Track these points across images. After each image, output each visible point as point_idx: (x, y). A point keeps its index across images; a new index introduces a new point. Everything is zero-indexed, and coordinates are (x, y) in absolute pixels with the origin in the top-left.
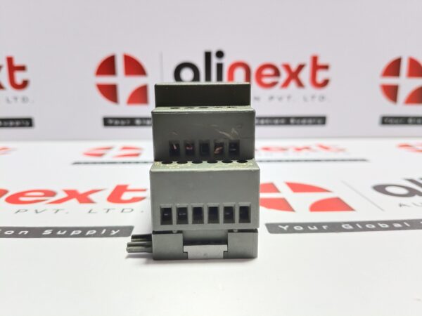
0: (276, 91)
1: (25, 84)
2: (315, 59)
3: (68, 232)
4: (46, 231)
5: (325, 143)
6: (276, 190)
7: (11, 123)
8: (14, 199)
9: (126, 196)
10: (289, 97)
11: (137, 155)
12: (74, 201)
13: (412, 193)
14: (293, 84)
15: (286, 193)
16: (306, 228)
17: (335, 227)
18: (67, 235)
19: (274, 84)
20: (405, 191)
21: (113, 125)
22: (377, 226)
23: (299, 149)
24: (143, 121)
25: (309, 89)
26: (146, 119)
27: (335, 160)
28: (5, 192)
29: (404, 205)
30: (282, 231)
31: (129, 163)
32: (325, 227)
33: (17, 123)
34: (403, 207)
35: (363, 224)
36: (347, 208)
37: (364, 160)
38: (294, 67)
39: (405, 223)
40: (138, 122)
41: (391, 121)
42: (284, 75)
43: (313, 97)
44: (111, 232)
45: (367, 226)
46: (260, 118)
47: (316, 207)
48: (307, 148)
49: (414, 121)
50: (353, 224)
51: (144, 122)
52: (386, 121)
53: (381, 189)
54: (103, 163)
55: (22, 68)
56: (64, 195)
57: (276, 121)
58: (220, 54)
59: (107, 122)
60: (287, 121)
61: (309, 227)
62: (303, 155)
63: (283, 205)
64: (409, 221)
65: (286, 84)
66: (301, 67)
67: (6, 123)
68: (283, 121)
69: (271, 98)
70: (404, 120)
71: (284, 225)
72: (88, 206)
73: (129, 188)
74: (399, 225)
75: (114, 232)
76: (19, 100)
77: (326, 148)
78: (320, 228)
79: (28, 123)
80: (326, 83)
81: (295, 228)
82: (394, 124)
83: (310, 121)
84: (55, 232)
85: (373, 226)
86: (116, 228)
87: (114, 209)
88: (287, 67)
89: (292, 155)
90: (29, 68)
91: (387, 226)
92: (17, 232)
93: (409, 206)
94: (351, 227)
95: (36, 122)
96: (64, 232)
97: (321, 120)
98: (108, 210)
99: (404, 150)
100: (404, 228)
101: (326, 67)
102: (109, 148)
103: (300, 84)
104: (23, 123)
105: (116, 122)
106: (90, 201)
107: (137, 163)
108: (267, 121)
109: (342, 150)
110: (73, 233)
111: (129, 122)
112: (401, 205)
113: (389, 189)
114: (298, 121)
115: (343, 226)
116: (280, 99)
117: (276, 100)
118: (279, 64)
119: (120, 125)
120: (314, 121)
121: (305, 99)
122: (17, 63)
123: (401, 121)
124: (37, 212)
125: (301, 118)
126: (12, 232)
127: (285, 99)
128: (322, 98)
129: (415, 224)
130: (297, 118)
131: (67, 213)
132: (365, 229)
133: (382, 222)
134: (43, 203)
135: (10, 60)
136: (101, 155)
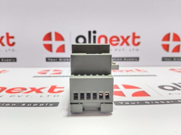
0: (118, 47)
1: (13, 44)
2: (134, 34)
3: (32, 105)
4: (23, 104)
5: (139, 68)
6: (118, 88)
7: (7, 60)
8: (9, 91)
9: (56, 90)
10: (123, 50)
11: (60, 73)
12: (34, 92)
13: (175, 89)
14: (125, 44)
15: (122, 89)
16: (130, 103)
17: (142, 103)
18: (32, 106)
19: (117, 44)
20: (172, 88)
21: (50, 61)
22: (160, 102)
23: (128, 71)
25: (132, 46)
26: (64, 58)
27: (143, 76)
28: (5, 88)
29: (171, 94)
30: (120, 104)
31: (57, 76)
32: (138, 103)
33: (10, 60)
35: (154, 101)
36: (147, 95)
37: (155, 76)
38: (125, 37)
39: (171, 101)
40: (60, 60)
41: (166, 59)
42: (121, 41)
43: (133, 49)
44: (50, 105)
45: (156, 102)
48: (131, 71)
49: (176, 59)
50: (150, 101)
51: (63, 60)
52: (164, 59)
53: (162, 87)
54: (46, 77)
55: (13, 37)
56: (30, 90)
57: (118, 59)
58: (95, 32)
59: (47, 60)
60: (123, 59)
61: (132, 103)
62: (129, 73)
63: (121, 94)
64: (173, 100)
65: (122, 44)
66: (128, 37)
67: (5, 60)
68: (121, 59)
69: (116, 50)
70: (172, 59)
71: (121, 102)
72: (40, 94)
73: (57, 87)
74: (169, 102)
75: (51, 105)
76: (11, 51)
77: (139, 71)
78: (136, 103)
79: (14, 60)
80: (139, 43)
81: (126, 103)
82: (168, 60)
83: (132, 59)
84: (27, 105)
85: (158, 102)
86: (52, 103)
87: (51, 95)
88: (122, 37)
89: (125, 73)
90: (15, 37)
91: (164, 102)
92: (11, 105)
93: (173, 94)
94: (149, 103)
95: (18, 60)
96: (31, 105)
97: (137, 59)
98: (48, 96)
99: (171, 72)
100: (171, 103)
101: (139, 37)
102: (48, 71)
103: (128, 44)
104: (12, 60)
105: (52, 60)
106: (41, 92)
107: (60, 76)
109: (146, 71)
110: (34, 105)
111: (57, 60)
112: (170, 94)
113: (165, 87)
114: (127, 59)
115: (146, 102)
116: (120, 50)
117: (118, 51)
118: (119, 36)
119: (53, 61)
120: (134, 59)
121: (130, 50)
122: (10, 35)
123: (170, 59)
124: (19, 96)
125: (129, 58)
126: (9, 104)
127: (122, 50)
128: (137, 50)
129: (176, 102)
130: (127, 58)
131: (31, 97)
132: (155, 104)
133: (162, 101)
134: (21, 93)
135: (7, 34)
136: (45, 73)
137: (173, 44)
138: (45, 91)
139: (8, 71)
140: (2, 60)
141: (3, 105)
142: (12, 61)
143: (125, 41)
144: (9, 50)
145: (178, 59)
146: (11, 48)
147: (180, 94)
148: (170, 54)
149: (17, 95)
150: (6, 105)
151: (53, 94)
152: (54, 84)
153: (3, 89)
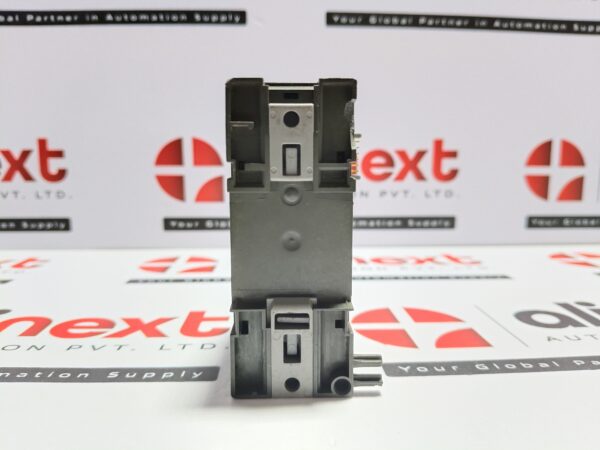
0: (389, 184)
2: (438, 144)
4: (116, 375)
5: (455, 252)
6: (393, 319)
7: (41, 226)
8: (62, 331)
9: (204, 327)
10: (406, 192)
11: (210, 269)
12: (139, 334)
13: (565, 322)
14: (410, 176)
15: (405, 323)
16: (432, 369)
17: (467, 368)
18: (139, 379)
19: (386, 176)
20: (555, 320)
21: (176, 228)
22: (518, 366)
23: (420, 262)
24: (216, 224)
25: (432, 182)
26: (220, 220)
27: (468, 278)
28: (47, 322)
29: (555, 339)
30: (402, 374)
31: (201, 280)
32: (454, 368)
33: (49, 225)
34: (552, 342)
35: (502, 363)
36: (482, 343)
37: (505, 277)
39: (554, 363)
40: (209, 224)
41: (541, 222)
42: (399, 165)
43: (437, 192)
44: (192, 375)
45: (507, 366)
46: (368, 220)
47: (444, 342)
48: (431, 260)
49: (571, 222)
50: (489, 363)
52: (534, 222)
53: (525, 317)
54: (167, 281)
55: (59, 154)
56: (125, 326)
57: (390, 223)
59: (169, 224)
60: (404, 223)
61: (436, 368)
62: (426, 269)
63: (402, 339)
64: (558, 360)
65: (401, 176)
66: (420, 155)
67: (33, 226)
68: (398, 223)
69: (383, 193)
70: (558, 222)
71: (405, 365)
72: (157, 341)
73: (206, 315)
74: (547, 365)
75: (196, 375)
76: (53, 195)
77: (455, 260)
78: (449, 369)
79: (63, 226)
80: (453, 174)
81: (419, 369)
82: (545, 226)
83: (434, 223)
84: (123, 375)
85: (514, 366)
86: (198, 370)
87: (191, 344)
88: (403, 154)
89: (411, 269)
90: (67, 153)
91: (531, 366)
92: (75, 375)
93: (560, 340)
94: (486, 368)
96: (134, 375)
97: (449, 222)
98: (184, 347)
99: (557, 262)
100: (552, 368)
101: (453, 154)
102: (173, 260)
103: (420, 176)
104: (57, 224)
105: (181, 225)
106: (160, 334)
107: (212, 280)
108: (378, 223)
109: (477, 263)
110: (146, 376)
111: (197, 224)
112: (549, 339)
113: (536, 317)
114: (419, 224)
115: (477, 366)
116: (395, 195)
117: (389, 197)
118: (392, 151)
119: (185, 228)
120: (440, 222)
121: (427, 195)
122: (52, 146)
123: (554, 222)
124: (94, 348)
125: (422, 219)
126: (69, 374)
127: (401, 195)
128: (449, 194)
129: (566, 364)
130: (416, 219)
131: (133, 350)
133: (525, 361)
134: (100, 336)
135: (42, 143)
136: (163, 270)
137: (560, 176)
138: (172, 329)
140: (25, 225)
141: (50, 375)
142: (54, 229)
143: (412, 165)
144: (48, 193)
145: (578, 222)
146: (54, 186)
147: (579, 339)
148: (553, 207)
150: (61, 376)
151: (197, 341)
152: (197, 308)
153: (40, 324)
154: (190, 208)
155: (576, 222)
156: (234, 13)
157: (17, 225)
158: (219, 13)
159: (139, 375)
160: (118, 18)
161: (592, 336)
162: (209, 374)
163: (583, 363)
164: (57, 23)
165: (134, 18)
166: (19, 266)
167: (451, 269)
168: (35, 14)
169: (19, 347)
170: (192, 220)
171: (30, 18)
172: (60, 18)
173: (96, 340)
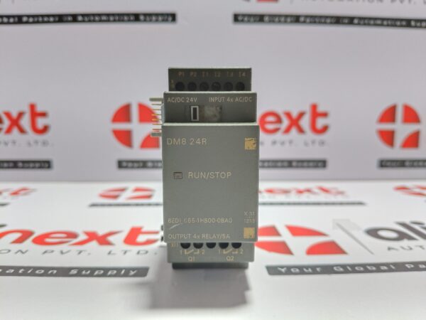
0: (279, 136)
1: (45, 129)
2: (314, 107)
4: (73, 271)
5: (326, 185)
6: (277, 234)
7: (31, 165)
8: (40, 240)
9: (141, 238)
10: (291, 142)
11: (149, 197)
13: (402, 236)
14: (294, 131)
15: (286, 237)
16: (302, 270)
17: (328, 270)
18: (91, 275)
19: (276, 130)
20: (394, 235)
21: (126, 167)
22: (365, 268)
24: (154, 164)
25: (310, 135)
26: (158, 162)
28: (31, 233)
29: (393, 249)
30: (280, 273)
33: (37, 165)
34: (392, 251)
35: (353, 266)
37: (360, 204)
39: (391, 266)
40: (150, 164)
41: (389, 164)
42: (286, 122)
43: (313, 142)
44: (129, 272)
46: (263, 161)
47: (313, 250)
48: (309, 191)
49: (411, 163)
50: (344, 266)
51: (156, 164)
52: (383, 164)
53: (373, 233)
55: (43, 115)
57: (279, 164)
59: (121, 165)
60: (289, 164)
61: (305, 270)
63: (283, 248)
64: (395, 264)
66: (301, 115)
67: (26, 165)
68: (285, 164)
69: (274, 143)
70: (401, 164)
71: (282, 267)
72: (106, 248)
74: (385, 268)
75: (132, 273)
76: (40, 144)
77: (326, 191)
78: (314, 270)
79: (47, 165)
80: (325, 129)
81: (292, 270)
82: (392, 166)
83: (311, 164)
84: (80, 272)
85: (362, 269)
86: (133, 269)
87: (130, 251)
88: (288, 115)
89: (294, 198)
91: (374, 268)
92: (47, 272)
93: (397, 250)
94: (341, 269)
95: (55, 164)
96: (88, 272)
97: (322, 164)
98: (125, 252)
99: (399, 193)
100: (390, 270)
101: (325, 115)
102: (123, 190)
103: (301, 130)
104: (43, 165)
105: (130, 165)
106: (109, 243)
108: (270, 164)
109: (341, 193)
110: (96, 273)
111: (141, 164)
112: (389, 249)
114: (300, 164)
115: (335, 268)
116: (283, 143)
117: (278, 145)
118: (280, 111)
119: (133, 167)
120: (315, 164)
121: (306, 144)
122: (39, 109)
123: (398, 164)
124: (62, 253)
125: (302, 161)
126: (43, 271)
127: (287, 144)
128: (322, 143)
129: (400, 267)
131: (89, 254)
132: (354, 271)
133: (370, 265)
134: (68, 244)
135: (32, 107)
136: (115, 197)
137: (402, 130)
138: (118, 240)
139: (34, 190)
140: (20, 164)
141: (29, 272)
142: (41, 167)
143: (295, 122)
144: (36, 142)
145: (415, 164)
146: (40, 138)
147: (411, 249)
148: (398, 153)
149: (57, 248)
150: (37, 272)
151: (135, 249)
152: (137, 224)
153: (26, 235)
154: (137, 153)
155: (414, 164)
156: (168, 15)
157: (14, 165)
158: (157, 15)
159: (92, 272)
160: (86, 19)
161: (421, 247)
162: (142, 272)
163: (412, 266)
164: (43, 22)
165: (97, 18)
166: (16, 193)
167: (323, 197)
168: (28, 16)
169: (9, 251)
170: (137, 162)
171: (25, 19)
172: (46, 19)
173: (64, 247)
